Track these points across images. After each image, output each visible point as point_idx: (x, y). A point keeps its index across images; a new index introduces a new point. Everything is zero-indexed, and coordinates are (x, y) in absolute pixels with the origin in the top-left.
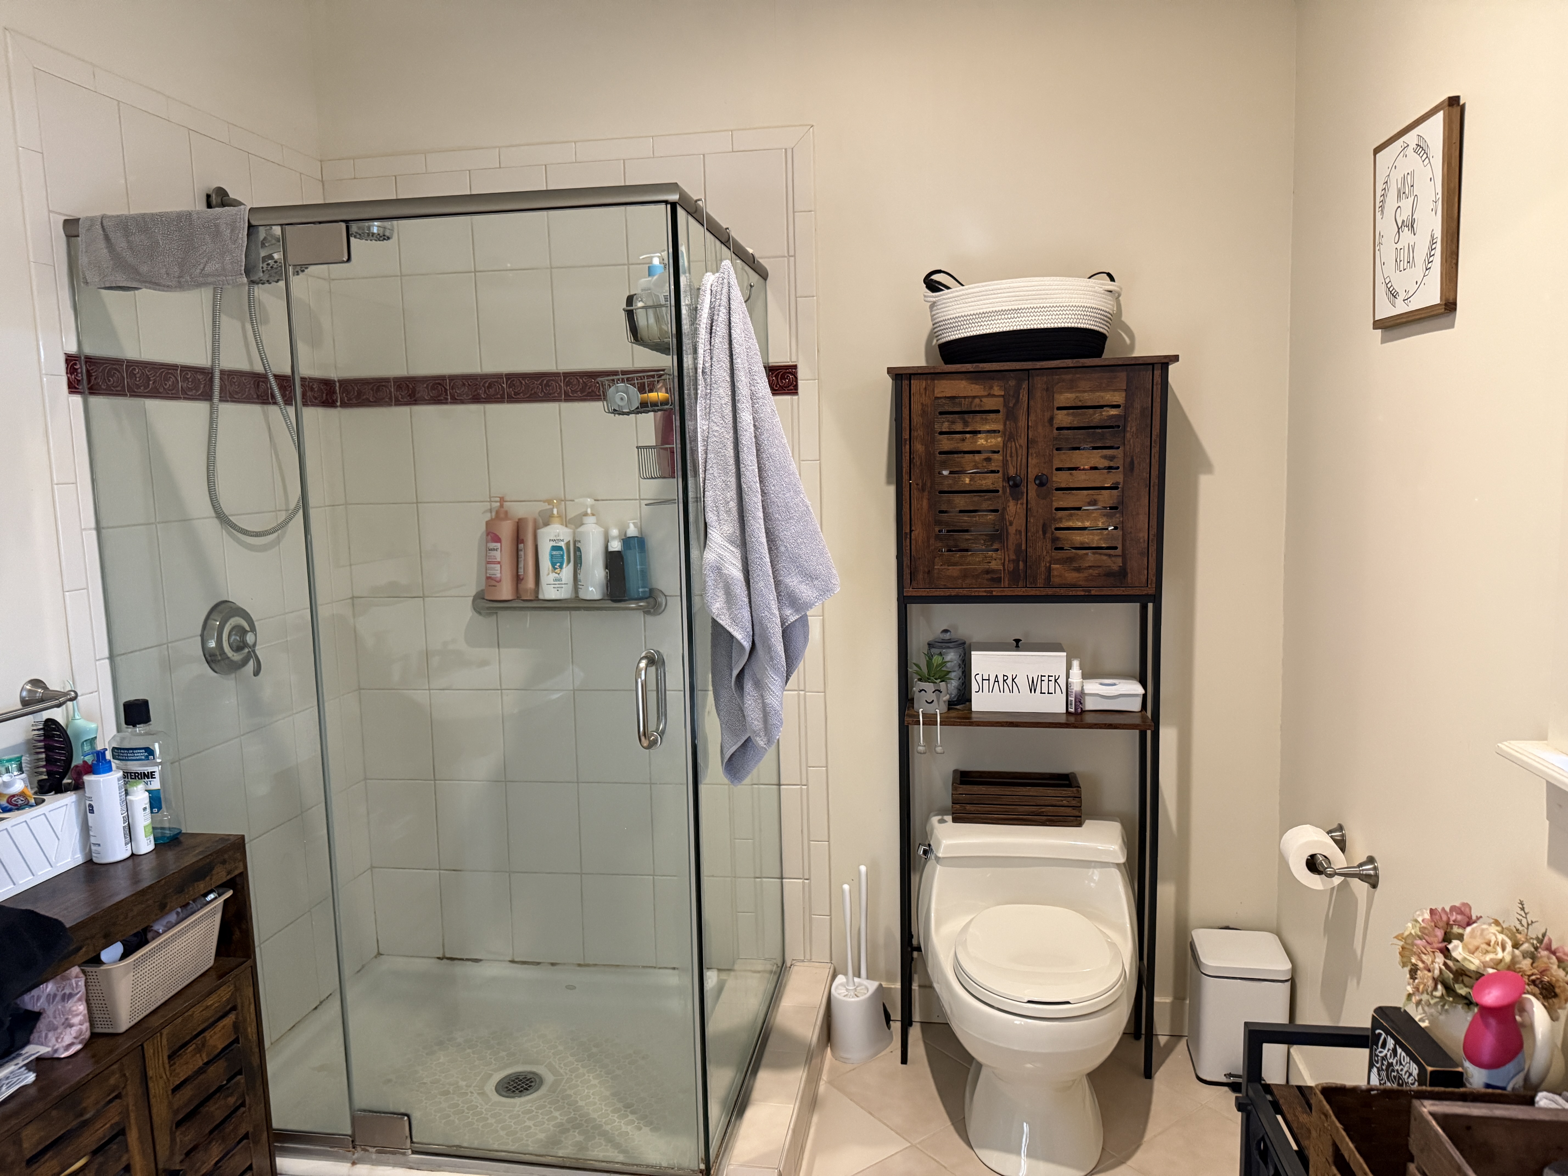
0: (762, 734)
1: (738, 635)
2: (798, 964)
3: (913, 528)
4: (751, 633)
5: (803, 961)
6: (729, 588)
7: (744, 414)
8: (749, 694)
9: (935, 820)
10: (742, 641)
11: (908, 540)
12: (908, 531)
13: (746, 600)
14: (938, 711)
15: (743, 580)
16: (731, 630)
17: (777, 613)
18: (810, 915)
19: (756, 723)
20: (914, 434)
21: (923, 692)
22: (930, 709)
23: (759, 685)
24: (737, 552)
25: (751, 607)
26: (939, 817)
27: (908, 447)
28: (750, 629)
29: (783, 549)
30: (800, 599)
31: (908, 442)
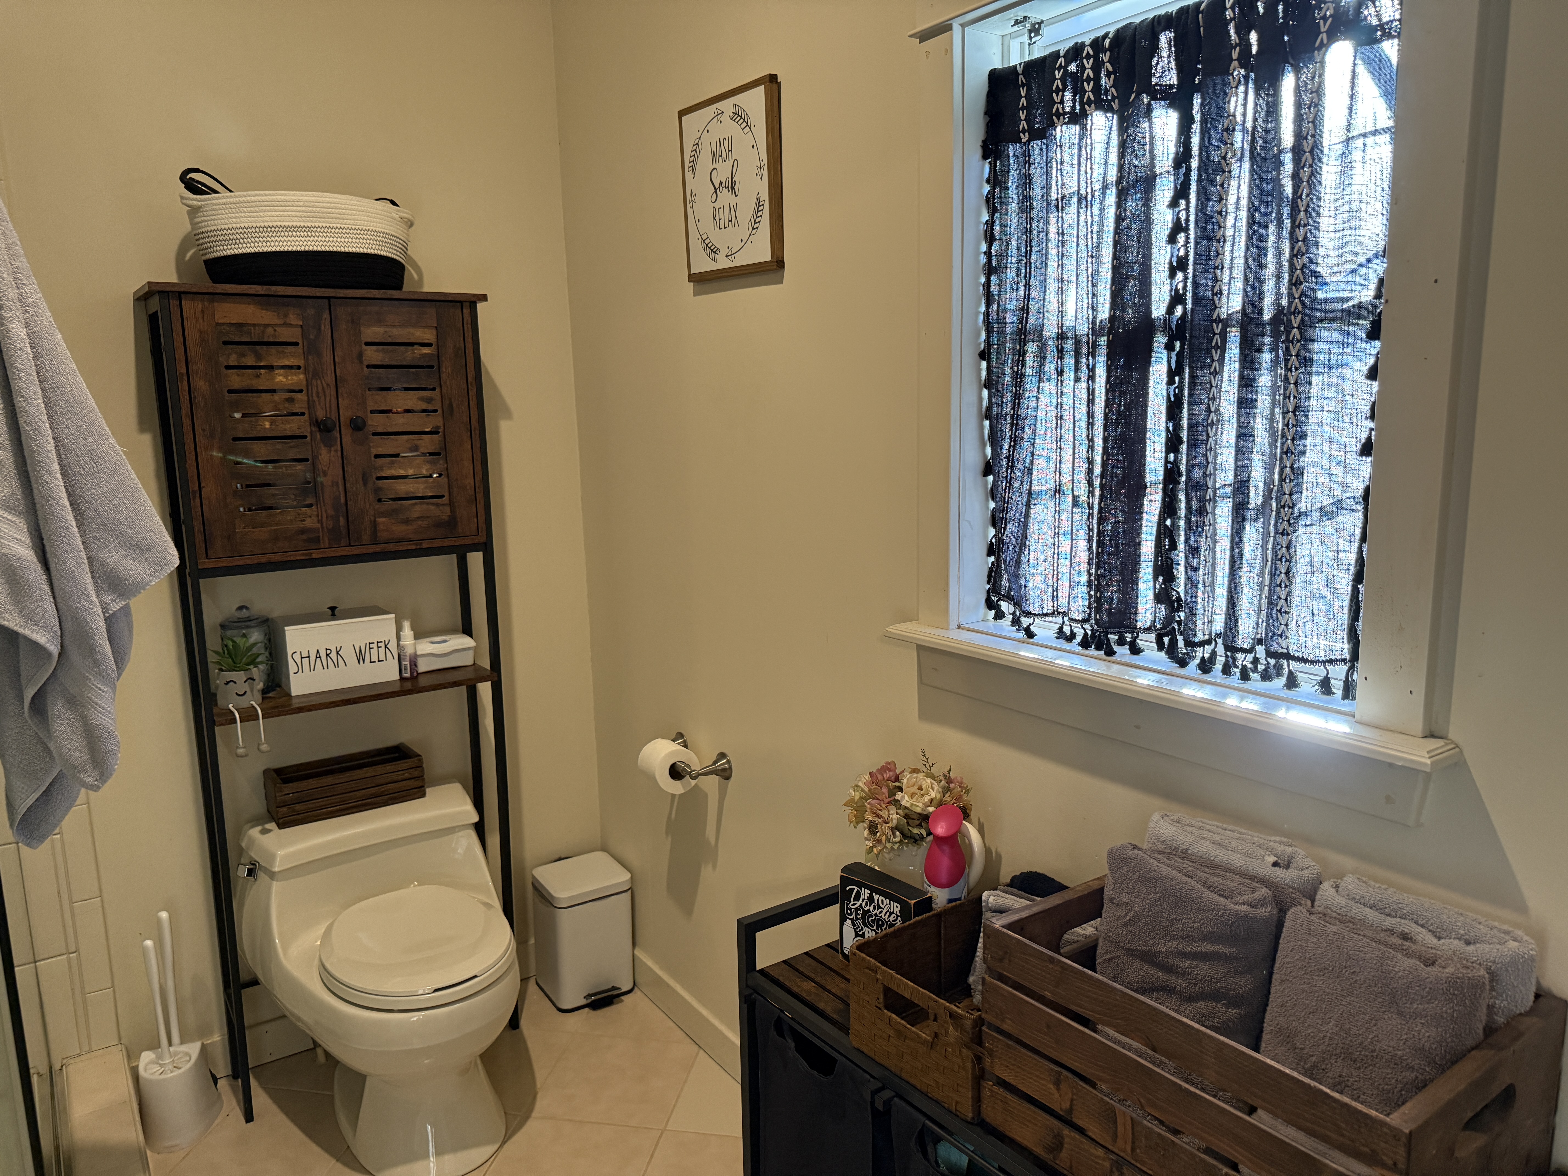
0: (88, 767)
1: (40, 638)
2: (72, 1061)
3: (203, 485)
4: (59, 633)
5: (79, 1055)
6: (14, 574)
7: (14, 325)
8: (59, 717)
9: (255, 832)
10: (48, 645)
11: (198, 500)
12: (197, 488)
13: (46, 587)
14: (253, 703)
15: (35, 560)
16: (26, 632)
17: (97, 600)
18: (83, 993)
19: (77, 754)
20: (193, 367)
21: (232, 683)
22: (244, 702)
23: (74, 703)
24: (21, 524)
25: (54, 598)
26: (259, 828)
27: (185, 383)
28: (57, 628)
29: (91, 513)
30: (126, 579)
31: (185, 378)
